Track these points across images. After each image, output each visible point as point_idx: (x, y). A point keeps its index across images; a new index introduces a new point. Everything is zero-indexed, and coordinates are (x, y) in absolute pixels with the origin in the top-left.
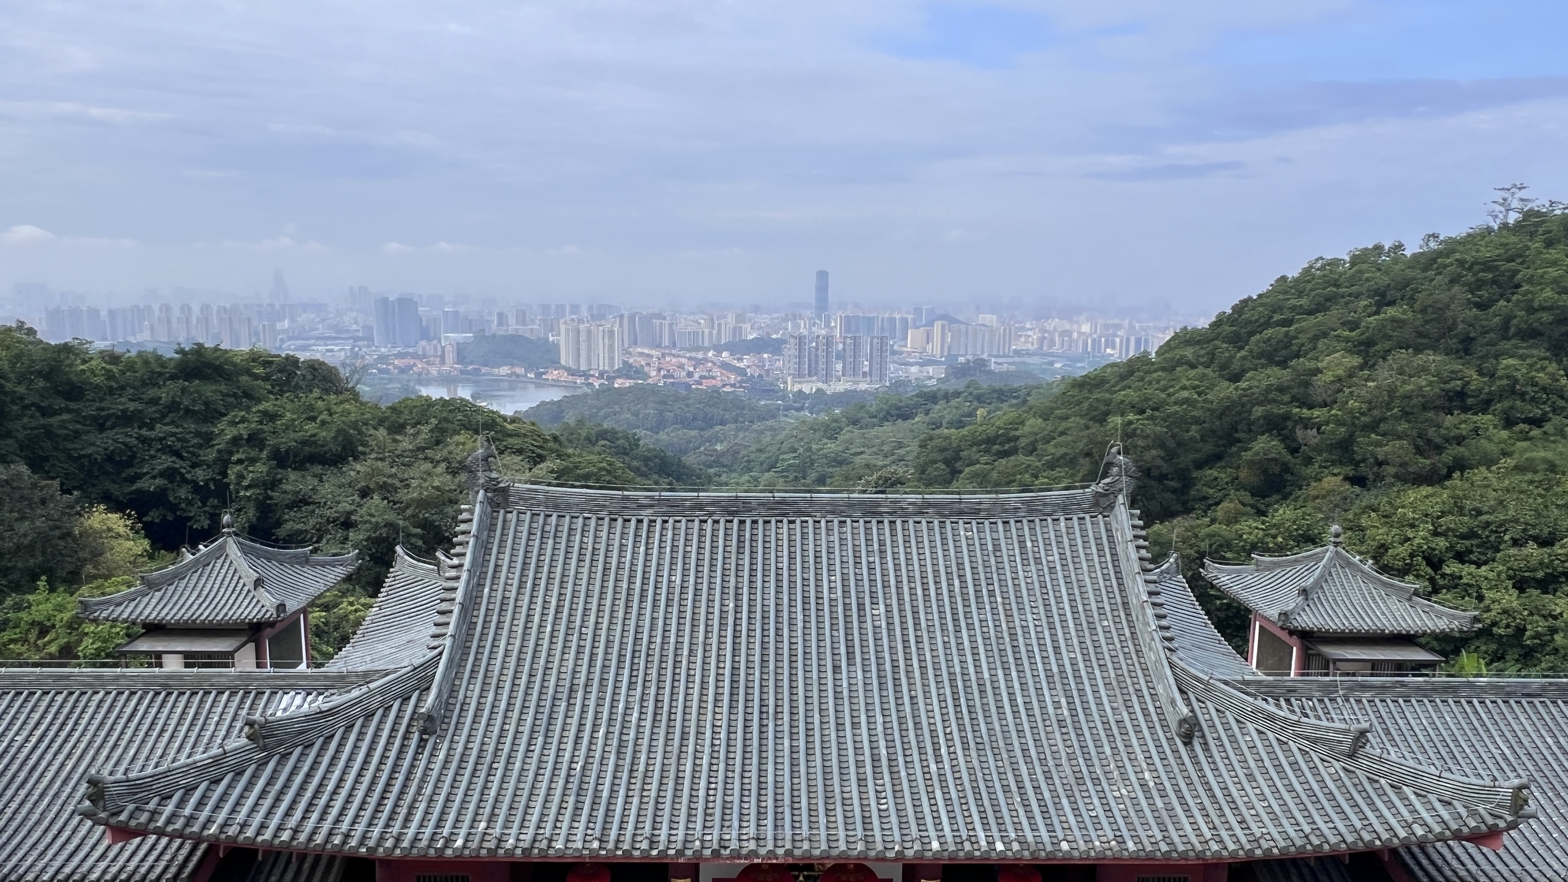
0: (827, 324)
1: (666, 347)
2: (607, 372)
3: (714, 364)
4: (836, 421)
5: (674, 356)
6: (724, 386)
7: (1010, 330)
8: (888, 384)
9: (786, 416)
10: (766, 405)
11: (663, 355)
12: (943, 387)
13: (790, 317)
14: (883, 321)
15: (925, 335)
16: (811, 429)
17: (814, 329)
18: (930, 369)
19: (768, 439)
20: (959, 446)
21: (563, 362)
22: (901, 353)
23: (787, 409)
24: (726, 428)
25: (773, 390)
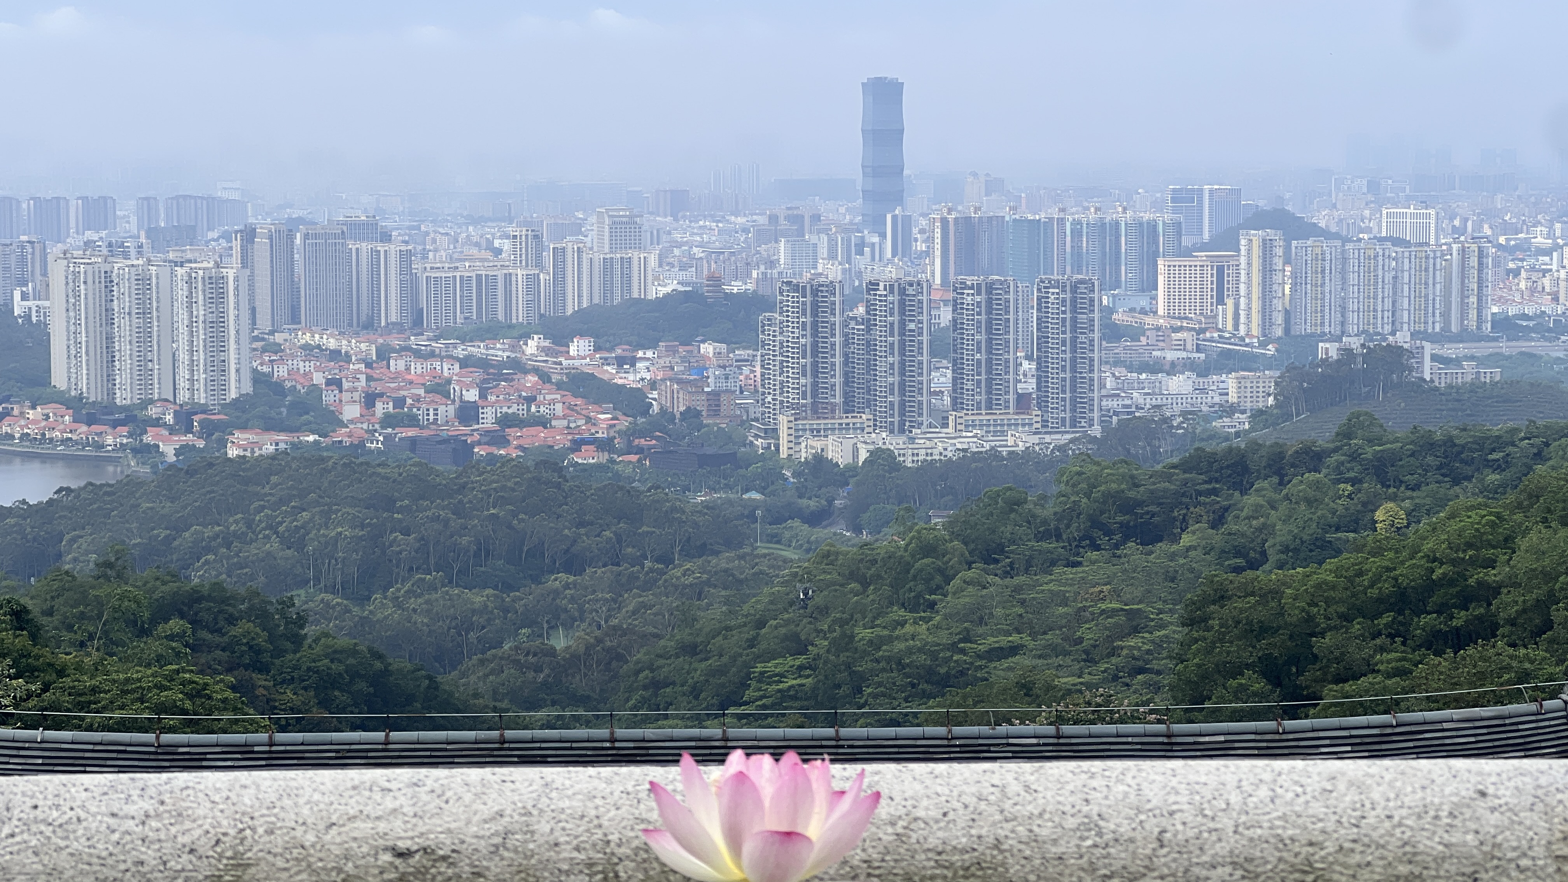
0: (903, 245)
1: (391, 327)
2: (204, 409)
3: (545, 377)
4: (929, 549)
5: (418, 354)
6: (577, 445)
7: (1481, 255)
8: (1096, 431)
9: (775, 539)
10: (706, 505)
11: (383, 354)
12: (1267, 436)
13: (783, 223)
14: (1077, 233)
15: (1210, 276)
16: (853, 576)
17: (861, 262)
18: (1231, 382)
19: (718, 611)
20: (1310, 619)
21: (59, 379)
22: (1135, 333)
23: (777, 518)
24: (586, 578)
25: (732, 458)
